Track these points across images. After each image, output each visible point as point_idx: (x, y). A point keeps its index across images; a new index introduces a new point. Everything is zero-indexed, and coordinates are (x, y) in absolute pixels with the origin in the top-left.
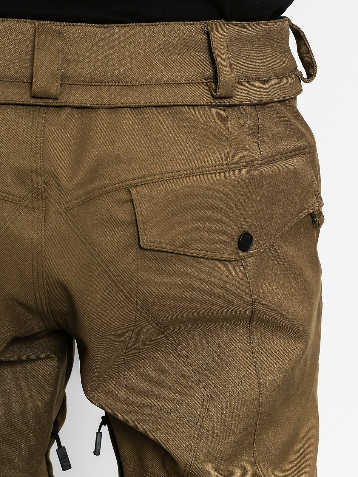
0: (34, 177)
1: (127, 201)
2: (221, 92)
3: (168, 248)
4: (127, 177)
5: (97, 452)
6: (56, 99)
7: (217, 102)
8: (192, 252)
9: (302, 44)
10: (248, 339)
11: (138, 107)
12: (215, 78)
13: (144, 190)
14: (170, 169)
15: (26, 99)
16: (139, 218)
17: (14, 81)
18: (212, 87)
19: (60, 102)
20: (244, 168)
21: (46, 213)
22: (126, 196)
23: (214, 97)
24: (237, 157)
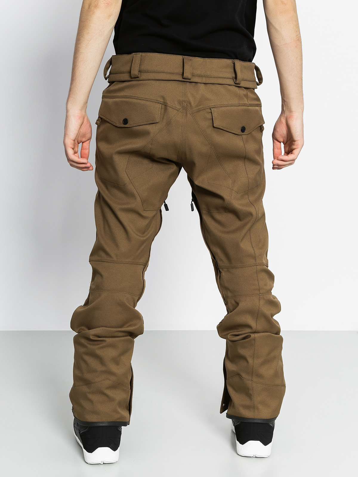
0: (183, 103)
1: (210, 113)
2: (237, 82)
3: (221, 128)
4: (210, 105)
5: (193, 210)
6: (190, 79)
7: (236, 85)
8: (228, 130)
9: (259, 72)
10: (244, 164)
11: (214, 84)
12: (236, 78)
13: (215, 109)
14: (223, 104)
15: (181, 79)
16: (214, 118)
17: (177, 74)
18: (235, 80)
19: (191, 81)
20: (244, 106)
21: (186, 114)
22: (210, 111)
23: (235, 83)
24: (242, 102)
